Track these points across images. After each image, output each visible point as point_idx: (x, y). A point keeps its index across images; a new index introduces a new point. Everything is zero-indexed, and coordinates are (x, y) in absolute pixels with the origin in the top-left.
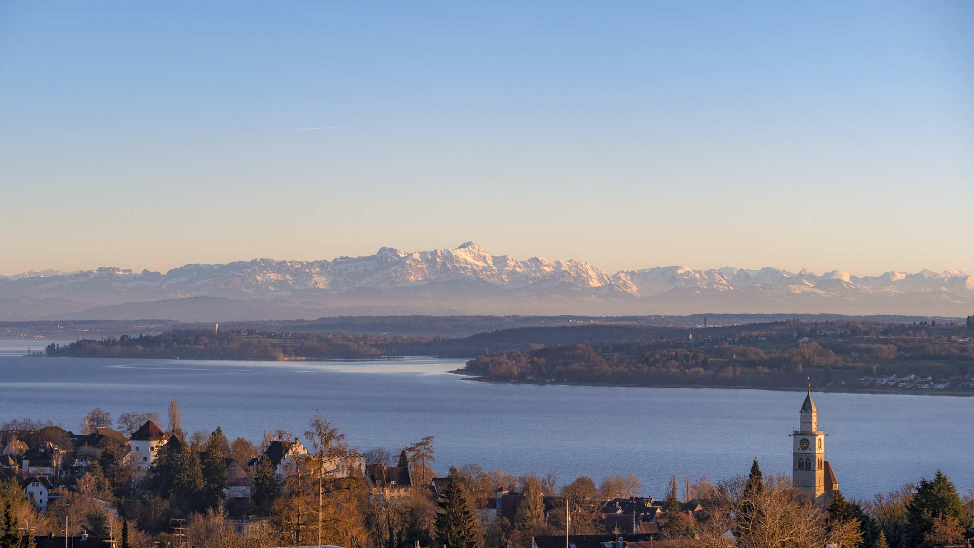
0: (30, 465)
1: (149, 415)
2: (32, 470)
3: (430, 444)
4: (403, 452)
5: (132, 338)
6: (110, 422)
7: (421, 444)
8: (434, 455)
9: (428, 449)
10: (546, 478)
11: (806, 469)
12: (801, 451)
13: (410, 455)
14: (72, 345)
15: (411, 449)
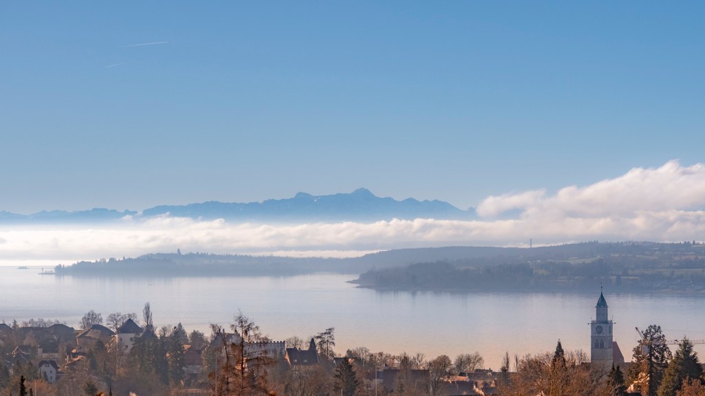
0: (44, 352)
1: (129, 315)
2: (45, 355)
3: (332, 334)
4: (313, 340)
5: (117, 260)
6: (101, 320)
7: (325, 333)
8: (334, 341)
9: (330, 337)
10: (416, 356)
11: (601, 348)
12: (597, 335)
13: (317, 341)
14: (74, 265)
15: (318, 337)
